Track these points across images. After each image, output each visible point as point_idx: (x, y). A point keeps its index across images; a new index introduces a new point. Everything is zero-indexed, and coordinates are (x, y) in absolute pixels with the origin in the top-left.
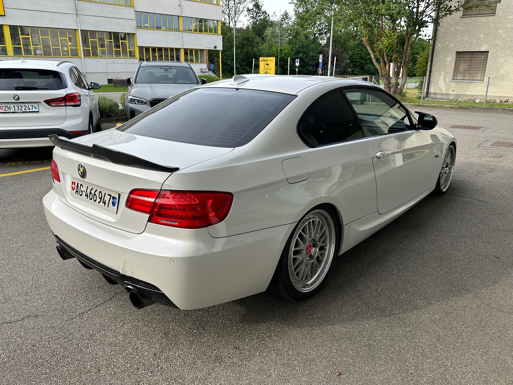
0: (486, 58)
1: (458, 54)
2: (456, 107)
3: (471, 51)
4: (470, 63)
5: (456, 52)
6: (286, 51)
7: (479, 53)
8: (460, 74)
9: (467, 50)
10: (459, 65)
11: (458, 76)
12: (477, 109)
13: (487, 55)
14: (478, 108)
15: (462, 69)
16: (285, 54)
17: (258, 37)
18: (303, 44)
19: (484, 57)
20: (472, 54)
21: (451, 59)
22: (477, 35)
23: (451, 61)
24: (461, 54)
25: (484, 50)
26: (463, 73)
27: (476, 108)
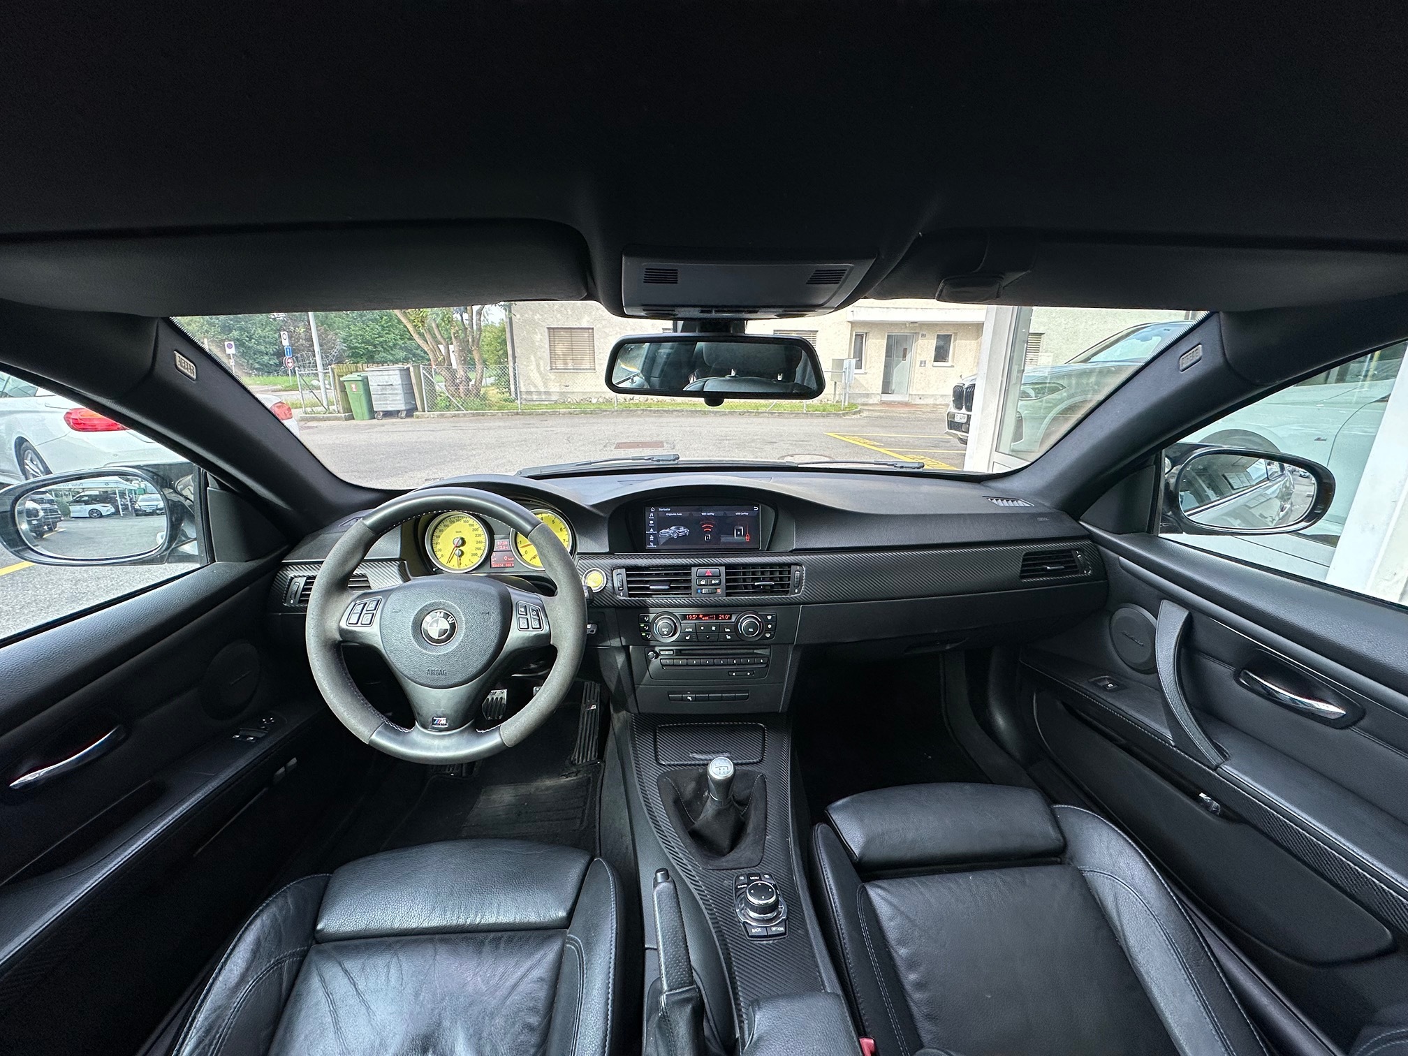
0: (591, 338)
1: (550, 331)
2: (578, 412)
3: (568, 327)
4: (570, 343)
5: (547, 327)
7: (580, 330)
8: (560, 361)
9: (563, 326)
10: (555, 346)
11: (556, 363)
12: (608, 413)
14: (610, 411)
15: (561, 353)
19: (588, 336)
20: (569, 330)
21: (542, 338)
23: (542, 341)
24: (555, 331)
25: (586, 326)
26: (562, 358)
27: (606, 411)
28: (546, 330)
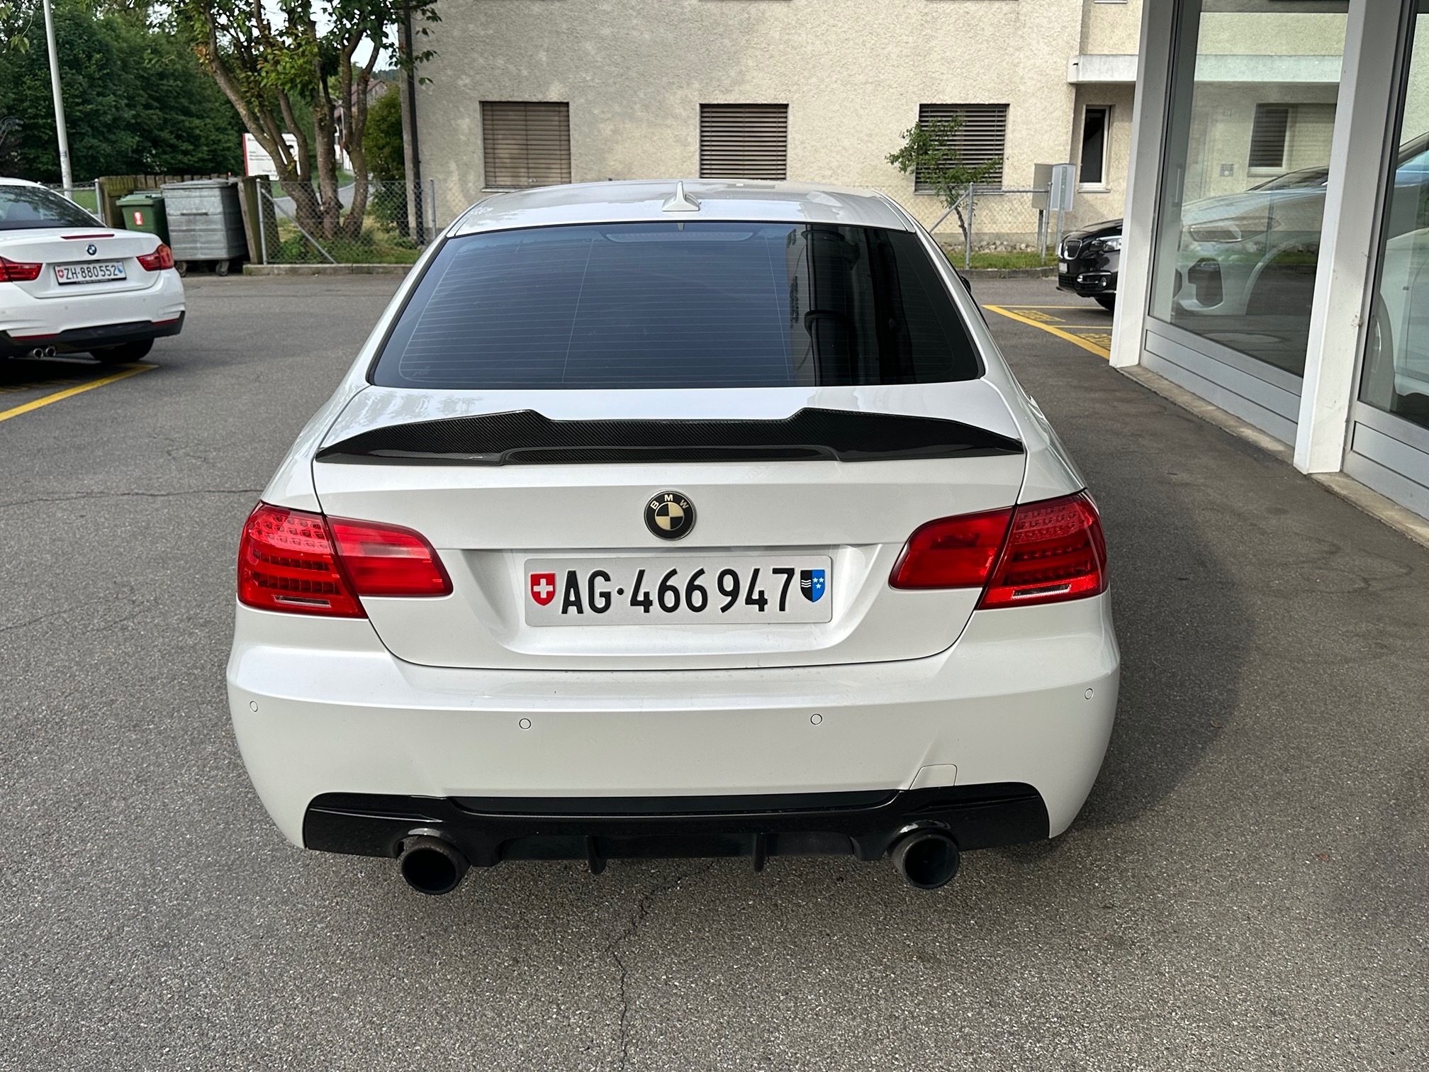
0: (566, 123)
1: (485, 108)
3: (520, 100)
4: (525, 137)
5: (480, 102)
7: (543, 108)
8: (503, 170)
9: (511, 97)
10: (496, 142)
11: (497, 174)
13: (565, 114)
15: (507, 156)
19: (557, 118)
20: (523, 108)
21: (469, 124)
22: (529, 53)
23: (470, 130)
24: (495, 108)
25: (555, 100)
26: (508, 165)
28: (477, 106)
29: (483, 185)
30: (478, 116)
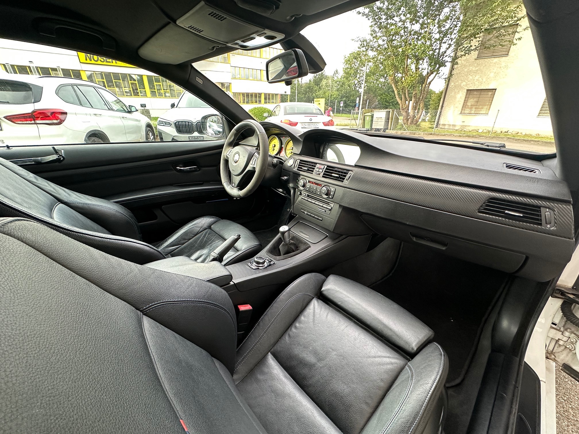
2: (464, 136)
3: (480, 88)
4: (478, 99)
6: (335, 96)
7: (487, 91)
8: (468, 109)
9: (477, 88)
10: (468, 101)
11: (465, 110)
13: (494, 92)
16: (334, 98)
17: (316, 87)
18: (346, 91)
20: (481, 91)
22: (488, 74)
23: (461, 97)
27: (483, 136)
28: (465, 91)
29: (460, 113)
30: (465, 94)
